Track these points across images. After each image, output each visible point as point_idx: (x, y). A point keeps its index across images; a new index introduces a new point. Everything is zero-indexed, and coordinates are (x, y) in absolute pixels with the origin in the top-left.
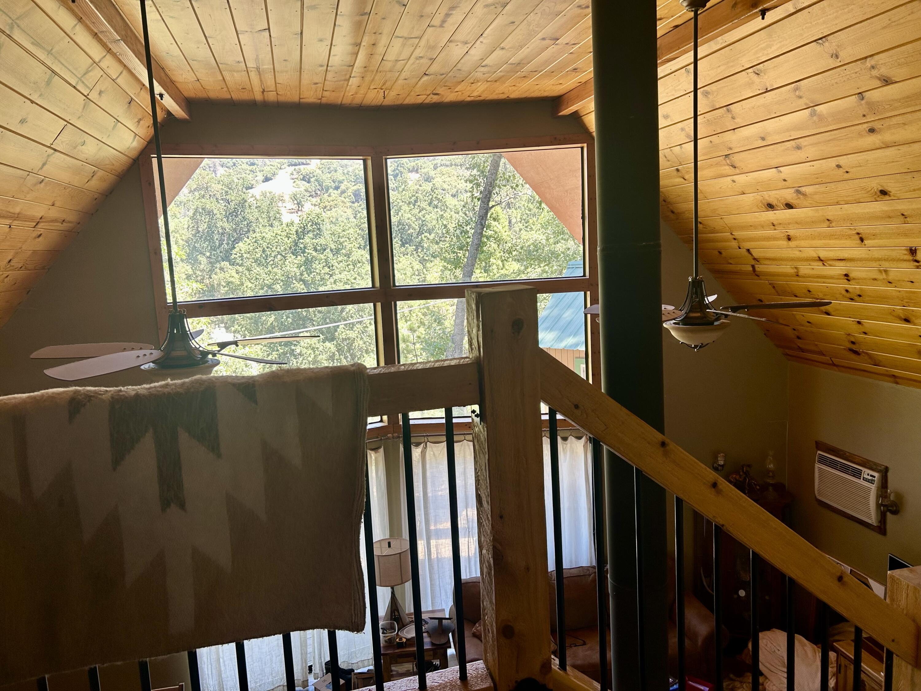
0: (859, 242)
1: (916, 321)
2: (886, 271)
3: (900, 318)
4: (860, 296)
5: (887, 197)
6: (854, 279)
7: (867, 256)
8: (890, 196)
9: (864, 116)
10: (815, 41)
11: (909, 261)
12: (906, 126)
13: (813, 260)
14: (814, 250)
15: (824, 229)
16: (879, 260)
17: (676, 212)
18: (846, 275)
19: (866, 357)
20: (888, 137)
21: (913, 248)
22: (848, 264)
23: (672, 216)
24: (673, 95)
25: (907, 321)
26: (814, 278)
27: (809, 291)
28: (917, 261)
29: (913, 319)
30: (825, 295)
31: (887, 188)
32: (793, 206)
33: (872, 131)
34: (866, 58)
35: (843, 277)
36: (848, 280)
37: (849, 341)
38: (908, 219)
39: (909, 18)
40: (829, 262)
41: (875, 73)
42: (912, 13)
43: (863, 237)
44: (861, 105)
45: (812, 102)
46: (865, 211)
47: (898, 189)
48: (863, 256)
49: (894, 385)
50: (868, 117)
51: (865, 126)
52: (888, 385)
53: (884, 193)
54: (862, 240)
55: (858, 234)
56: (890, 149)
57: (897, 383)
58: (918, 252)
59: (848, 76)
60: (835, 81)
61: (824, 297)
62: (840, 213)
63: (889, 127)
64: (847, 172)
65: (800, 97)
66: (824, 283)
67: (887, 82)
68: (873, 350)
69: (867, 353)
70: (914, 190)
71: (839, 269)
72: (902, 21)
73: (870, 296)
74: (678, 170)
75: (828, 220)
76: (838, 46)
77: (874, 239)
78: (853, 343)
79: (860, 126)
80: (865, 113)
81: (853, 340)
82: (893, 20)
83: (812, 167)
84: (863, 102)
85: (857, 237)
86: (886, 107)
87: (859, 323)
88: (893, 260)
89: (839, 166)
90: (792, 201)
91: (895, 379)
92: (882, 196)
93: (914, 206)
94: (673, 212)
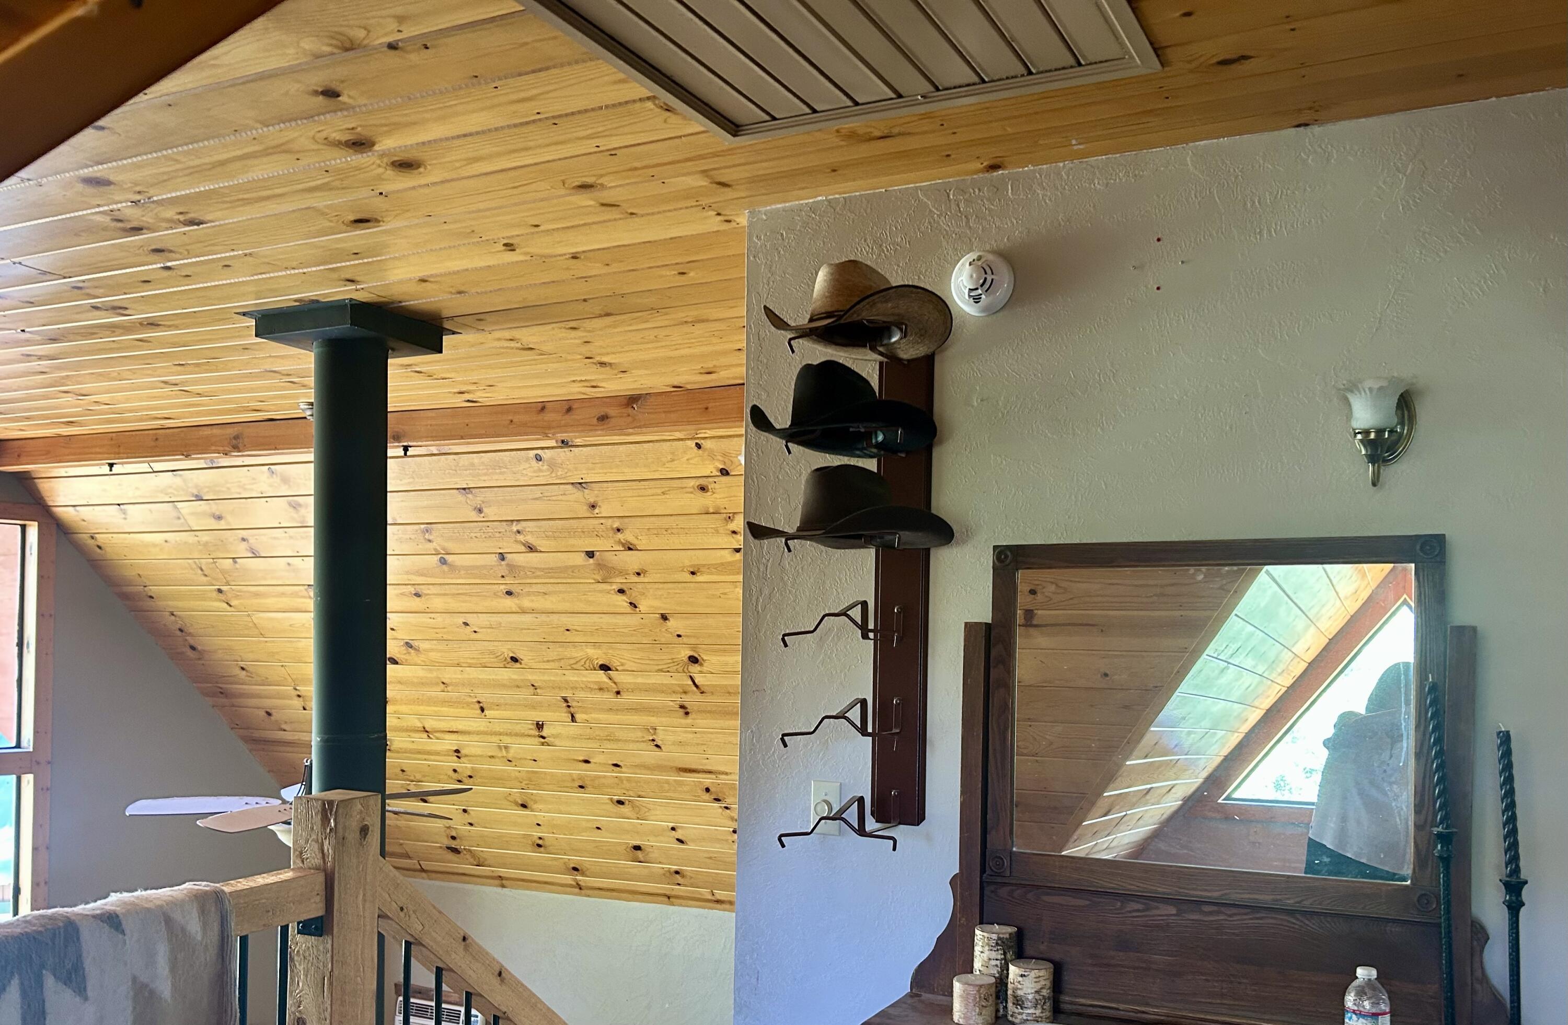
0: (479, 711)
1: (535, 806)
2: (506, 748)
3: (516, 803)
4: (470, 777)
5: (518, 665)
6: (466, 756)
7: (486, 729)
8: (521, 664)
9: (503, 577)
10: (458, 489)
11: (534, 736)
12: (546, 596)
13: (416, 730)
14: (419, 719)
15: (435, 692)
16: (500, 734)
17: (199, 648)
18: (457, 751)
19: (468, 856)
20: (526, 603)
21: (540, 723)
22: (460, 737)
23: (190, 653)
24: (240, 493)
25: (524, 806)
26: (412, 753)
27: (403, 771)
28: (543, 737)
29: (530, 804)
30: (424, 776)
31: (518, 655)
32: (399, 661)
33: (509, 593)
34: (512, 521)
35: (451, 754)
36: (459, 757)
37: (447, 836)
38: (538, 691)
39: (560, 497)
40: (436, 734)
41: (520, 538)
42: (564, 494)
43: (485, 706)
44: (501, 565)
45: (444, 549)
46: (491, 677)
47: (530, 657)
48: (482, 729)
49: (499, 890)
50: (507, 578)
51: (502, 587)
52: (492, 891)
53: (514, 660)
54: (482, 710)
55: (479, 702)
56: (527, 615)
57: (503, 886)
58: (544, 726)
59: (490, 534)
60: (475, 535)
61: (423, 779)
62: (460, 677)
63: (529, 594)
64: (475, 632)
65: (430, 541)
66: (425, 760)
67: (531, 549)
68: (478, 846)
69: (470, 851)
70: (548, 661)
71: (450, 743)
72: (554, 498)
73: (481, 777)
74: (220, 591)
75: (443, 683)
76: (483, 502)
77: (497, 710)
78: (453, 838)
79: (496, 586)
80: (504, 574)
81: (454, 834)
82: (546, 494)
83: (432, 620)
84: (503, 563)
85: (477, 706)
86: (528, 573)
87: (465, 811)
88: (516, 735)
89: (466, 624)
90: (398, 656)
91: (502, 881)
92: (513, 663)
93: (546, 678)
94: (193, 648)
